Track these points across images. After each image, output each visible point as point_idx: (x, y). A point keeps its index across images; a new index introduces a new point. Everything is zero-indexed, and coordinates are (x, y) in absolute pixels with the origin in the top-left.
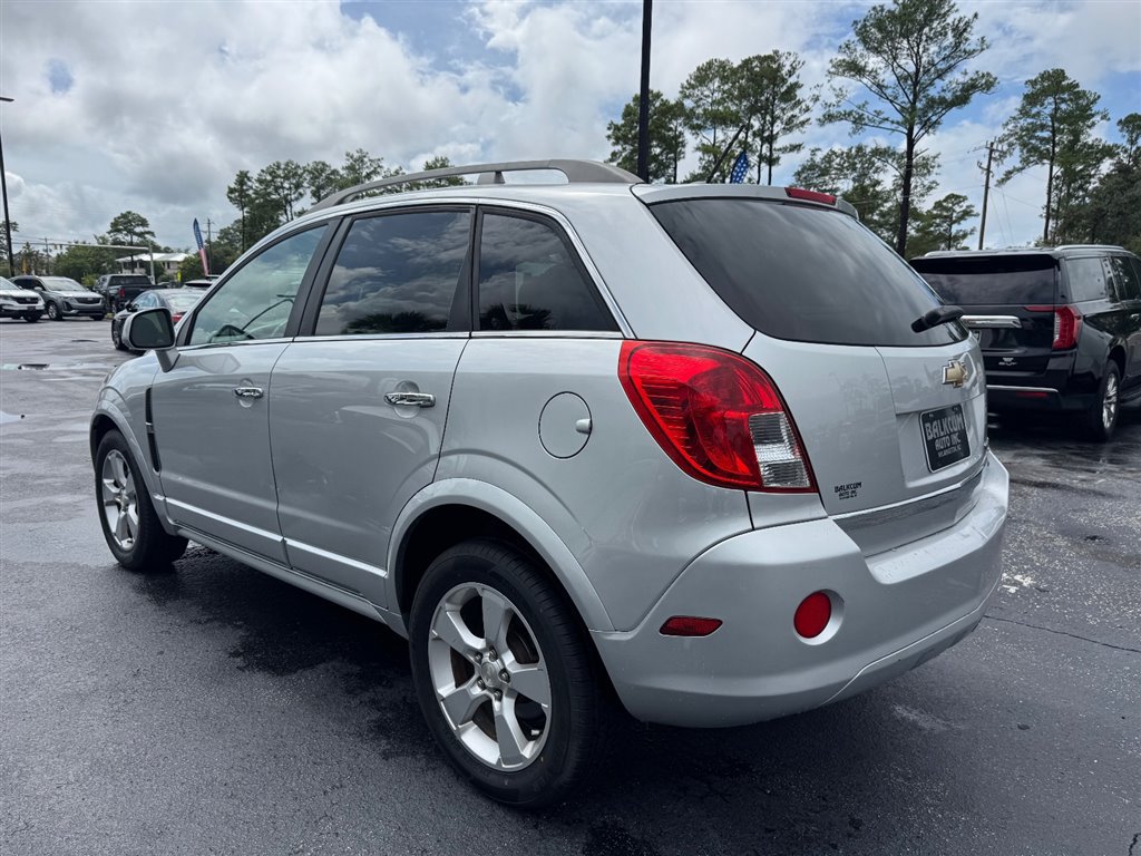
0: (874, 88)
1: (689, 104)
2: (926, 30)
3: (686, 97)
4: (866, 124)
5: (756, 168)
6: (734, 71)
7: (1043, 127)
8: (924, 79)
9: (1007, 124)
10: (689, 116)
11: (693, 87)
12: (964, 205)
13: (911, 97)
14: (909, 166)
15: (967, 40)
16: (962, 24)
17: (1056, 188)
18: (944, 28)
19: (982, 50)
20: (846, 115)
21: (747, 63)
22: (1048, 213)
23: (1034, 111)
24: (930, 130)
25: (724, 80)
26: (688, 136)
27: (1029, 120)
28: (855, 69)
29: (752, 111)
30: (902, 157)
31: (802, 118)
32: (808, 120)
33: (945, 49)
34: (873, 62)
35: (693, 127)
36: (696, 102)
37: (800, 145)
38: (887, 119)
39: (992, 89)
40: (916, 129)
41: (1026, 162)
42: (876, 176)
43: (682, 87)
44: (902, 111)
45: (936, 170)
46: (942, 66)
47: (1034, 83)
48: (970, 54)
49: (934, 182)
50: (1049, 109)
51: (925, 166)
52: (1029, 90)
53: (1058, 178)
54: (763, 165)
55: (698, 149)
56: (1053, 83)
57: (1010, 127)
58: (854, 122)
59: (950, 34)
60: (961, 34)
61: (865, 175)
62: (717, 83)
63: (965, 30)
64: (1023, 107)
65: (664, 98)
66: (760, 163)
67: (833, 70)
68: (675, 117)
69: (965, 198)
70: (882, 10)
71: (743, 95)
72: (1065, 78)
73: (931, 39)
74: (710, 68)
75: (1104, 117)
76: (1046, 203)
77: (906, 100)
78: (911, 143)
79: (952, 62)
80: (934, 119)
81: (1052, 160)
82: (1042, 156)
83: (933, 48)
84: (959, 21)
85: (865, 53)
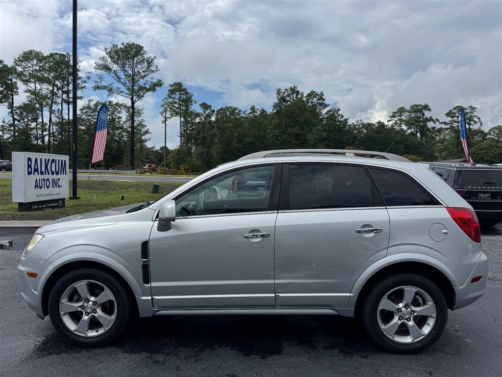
0: (116, 78)
1: (19, 69)
2: (136, 59)
3: (17, 65)
4: (114, 92)
5: (60, 105)
6: (45, 58)
7: (176, 103)
8: (136, 78)
9: (163, 100)
10: (20, 75)
11: (22, 61)
12: (146, 128)
13: (132, 84)
14: (133, 112)
15: (151, 66)
16: (150, 60)
17: (183, 126)
18: (143, 59)
19: (157, 71)
20: (105, 88)
21: (52, 55)
22: (181, 135)
23: (173, 96)
24: (140, 99)
25: (40, 61)
26: (20, 84)
27: (171, 100)
28: (107, 68)
29: (57, 78)
30: (129, 108)
31: (82, 85)
32: (85, 87)
33: (144, 67)
34: (115, 67)
35: (23, 81)
36: (23, 69)
37: (82, 97)
38: (122, 92)
39: (162, 87)
40: (135, 98)
41: (172, 115)
42: (118, 115)
43: (15, 60)
44: (128, 89)
45: (142, 114)
46: (143, 74)
47: (172, 86)
48: (153, 71)
49: (143, 120)
50: (178, 97)
51: (138, 113)
52: (170, 88)
53: (183, 122)
54: (64, 104)
55: (26, 91)
56: (178, 88)
57: (165, 101)
58: (109, 91)
59: (146, 63)
60: (150, 63)
61: (114, 114)
62: (35, 62)
63: (151, 62)
64: (169, 94)
65: (5, 63)
66: (62, 102)
67: (97, 67)
68: (11, 73)
69: (146, 126)
70: (117, 46)
71: (51, 70)
72: (182, 86)
73: (138, 63)
74: (31, 54)
75: (195, 102)
76: (180, 131)
77: (130, 85)
78: (133, 103)
79: (147, 73)
80: (142, 94)
81: (181, 116)
82: (177, 114)
83: (139, 66)
84: (149, 58)
85: (112, 63)
